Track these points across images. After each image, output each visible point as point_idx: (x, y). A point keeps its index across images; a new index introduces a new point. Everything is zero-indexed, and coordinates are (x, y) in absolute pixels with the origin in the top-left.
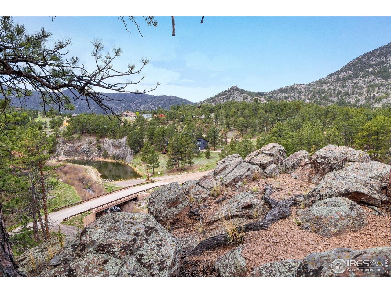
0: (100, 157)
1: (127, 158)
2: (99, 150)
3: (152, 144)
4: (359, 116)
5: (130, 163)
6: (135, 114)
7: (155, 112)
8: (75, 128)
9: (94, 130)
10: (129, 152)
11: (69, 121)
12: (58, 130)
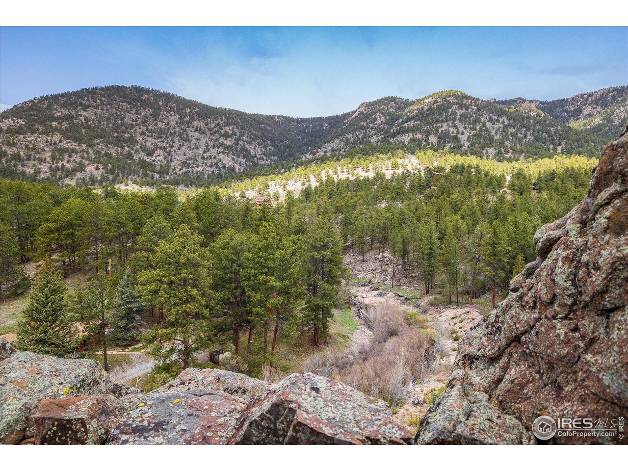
4: (42, 197)
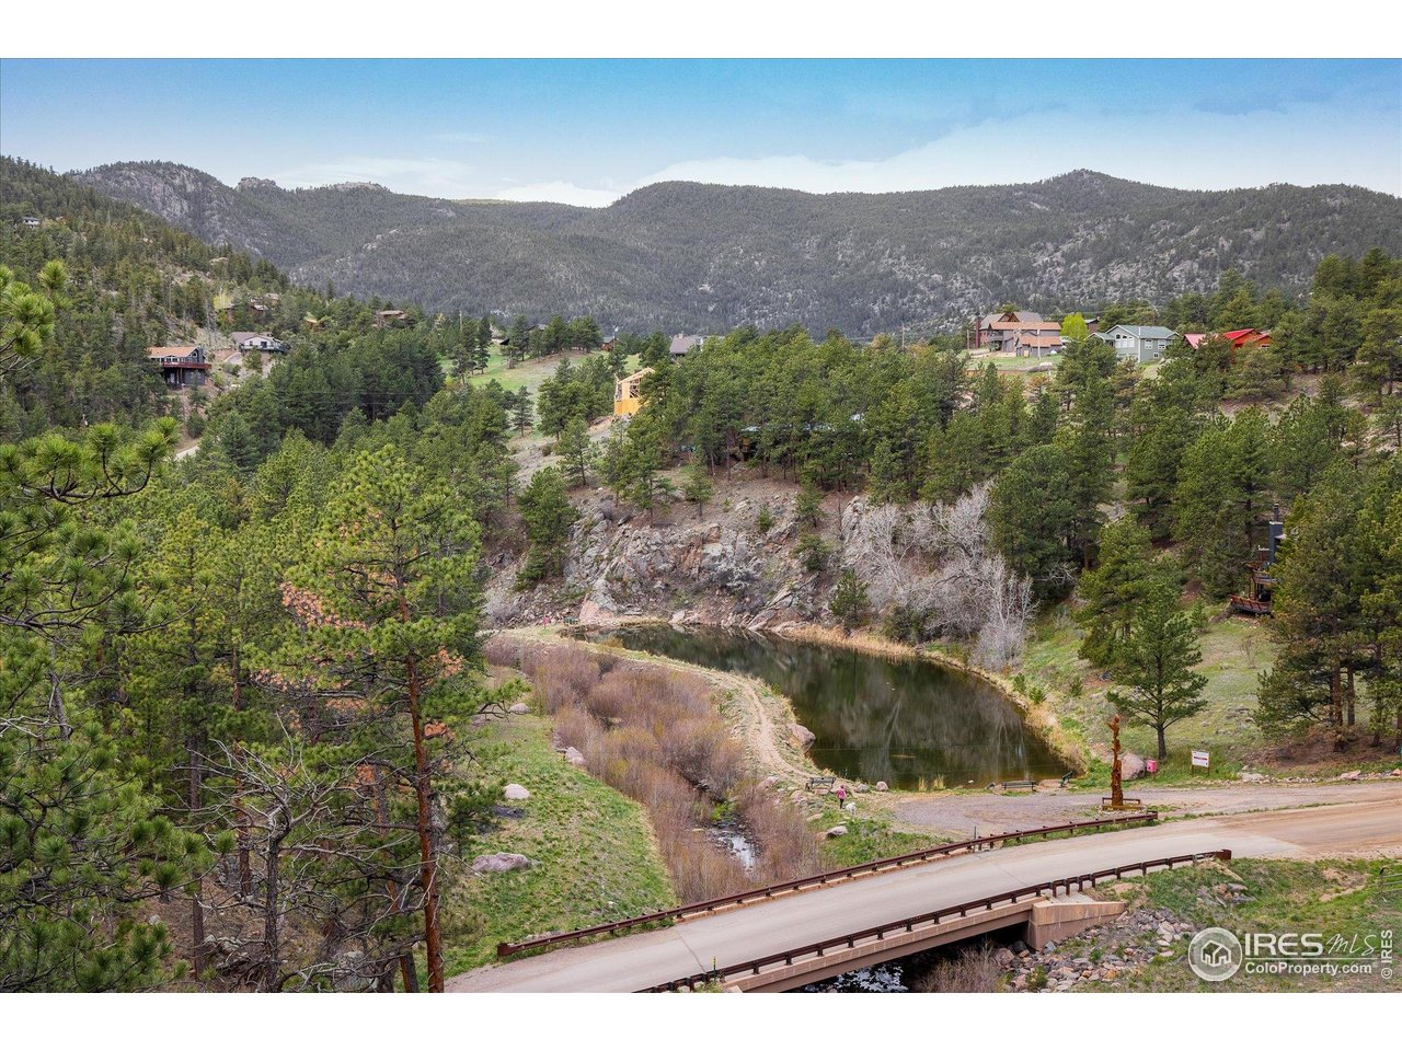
0: (814, 617)
1: (984, 637)
2: (812, 569)
3: (1163, 541)
5: (1005, 672)
6: (1056, 326)
7: (1199, 315)
8: (678, 426)
9: (787, 439)
10: (998, 590)
11: (646, 386)
12: (582, 443)
